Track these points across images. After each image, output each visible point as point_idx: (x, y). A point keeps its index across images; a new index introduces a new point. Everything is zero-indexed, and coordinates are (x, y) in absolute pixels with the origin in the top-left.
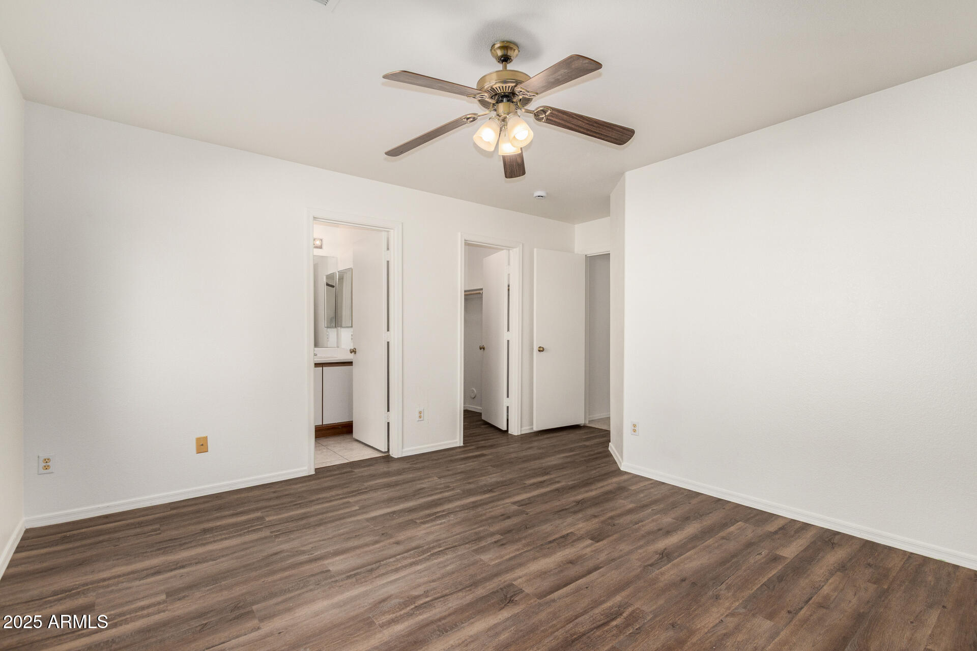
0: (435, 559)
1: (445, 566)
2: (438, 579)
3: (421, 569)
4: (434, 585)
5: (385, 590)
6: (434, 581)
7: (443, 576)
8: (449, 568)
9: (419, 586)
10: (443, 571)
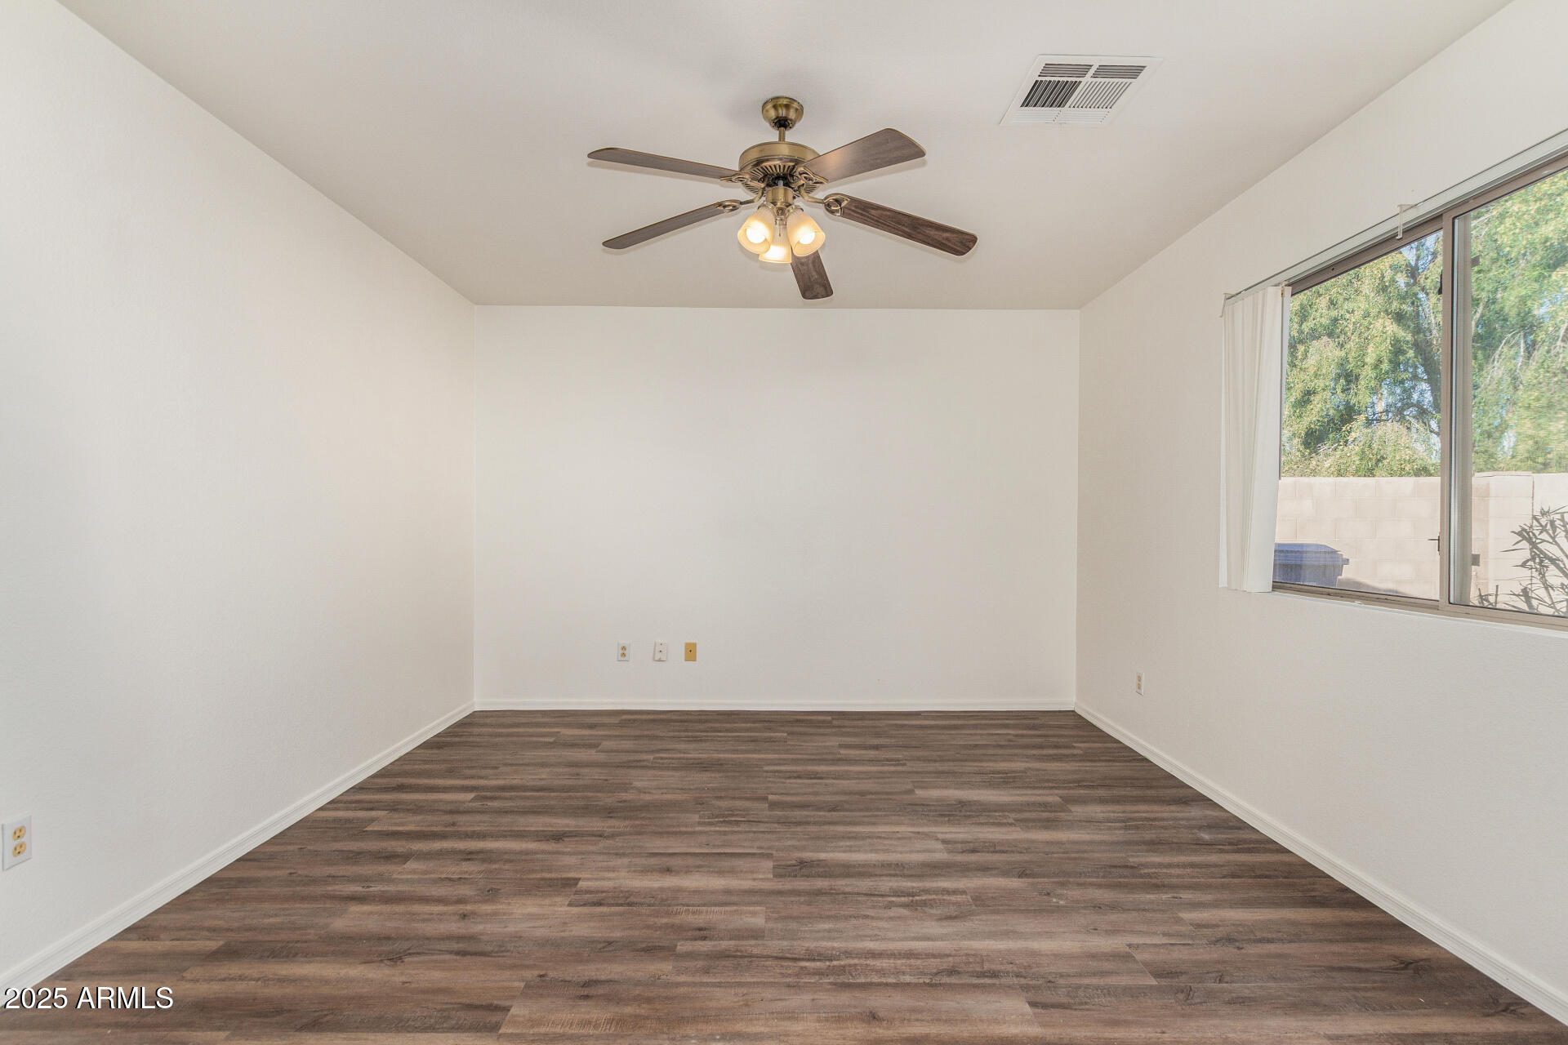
0: (833, 948)
1: (829, 931)
2: (859, 917)
3: (871, 940)
4: (871, 913)
5: (944, 931)
6: (866, 917)
7: (847, 918)
8: (827, 926)
9: (891, 918)
10: (841, 925)
